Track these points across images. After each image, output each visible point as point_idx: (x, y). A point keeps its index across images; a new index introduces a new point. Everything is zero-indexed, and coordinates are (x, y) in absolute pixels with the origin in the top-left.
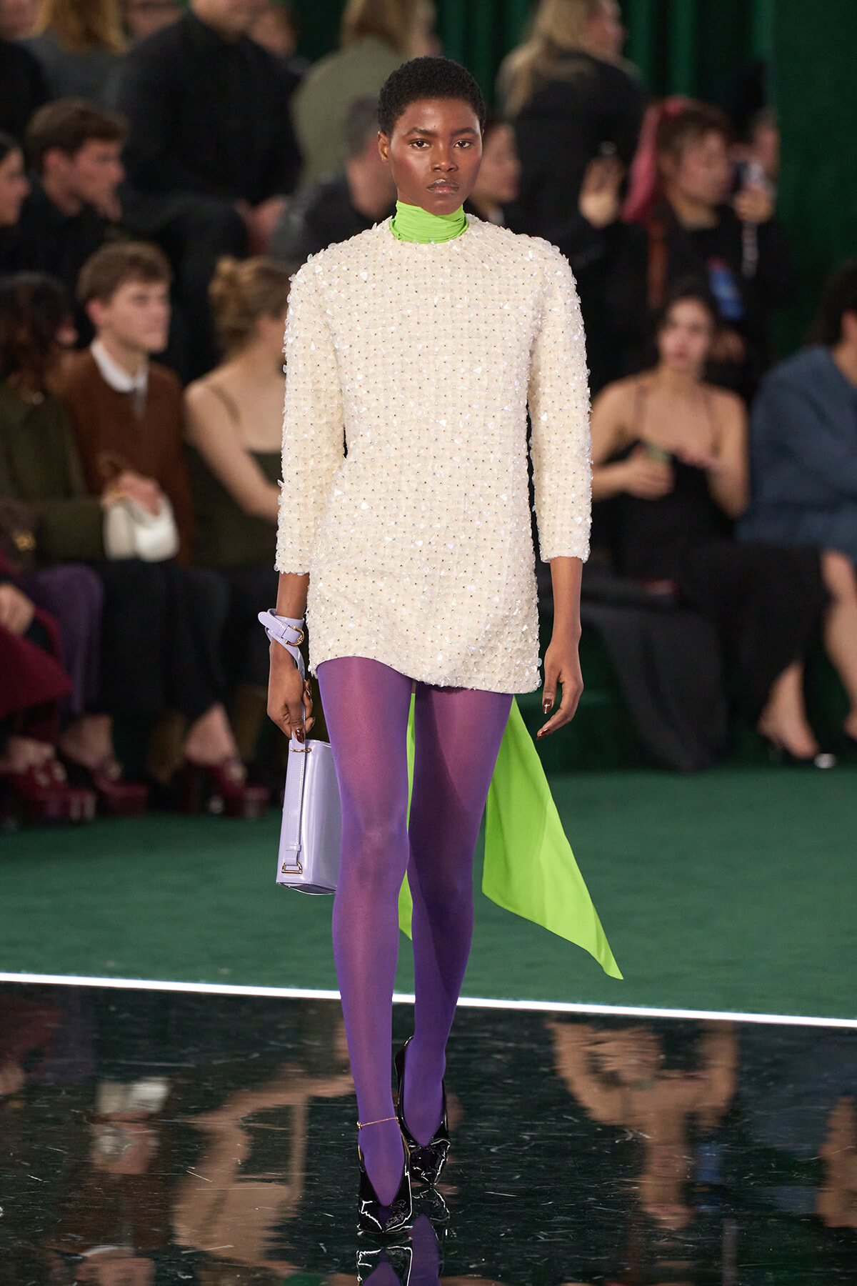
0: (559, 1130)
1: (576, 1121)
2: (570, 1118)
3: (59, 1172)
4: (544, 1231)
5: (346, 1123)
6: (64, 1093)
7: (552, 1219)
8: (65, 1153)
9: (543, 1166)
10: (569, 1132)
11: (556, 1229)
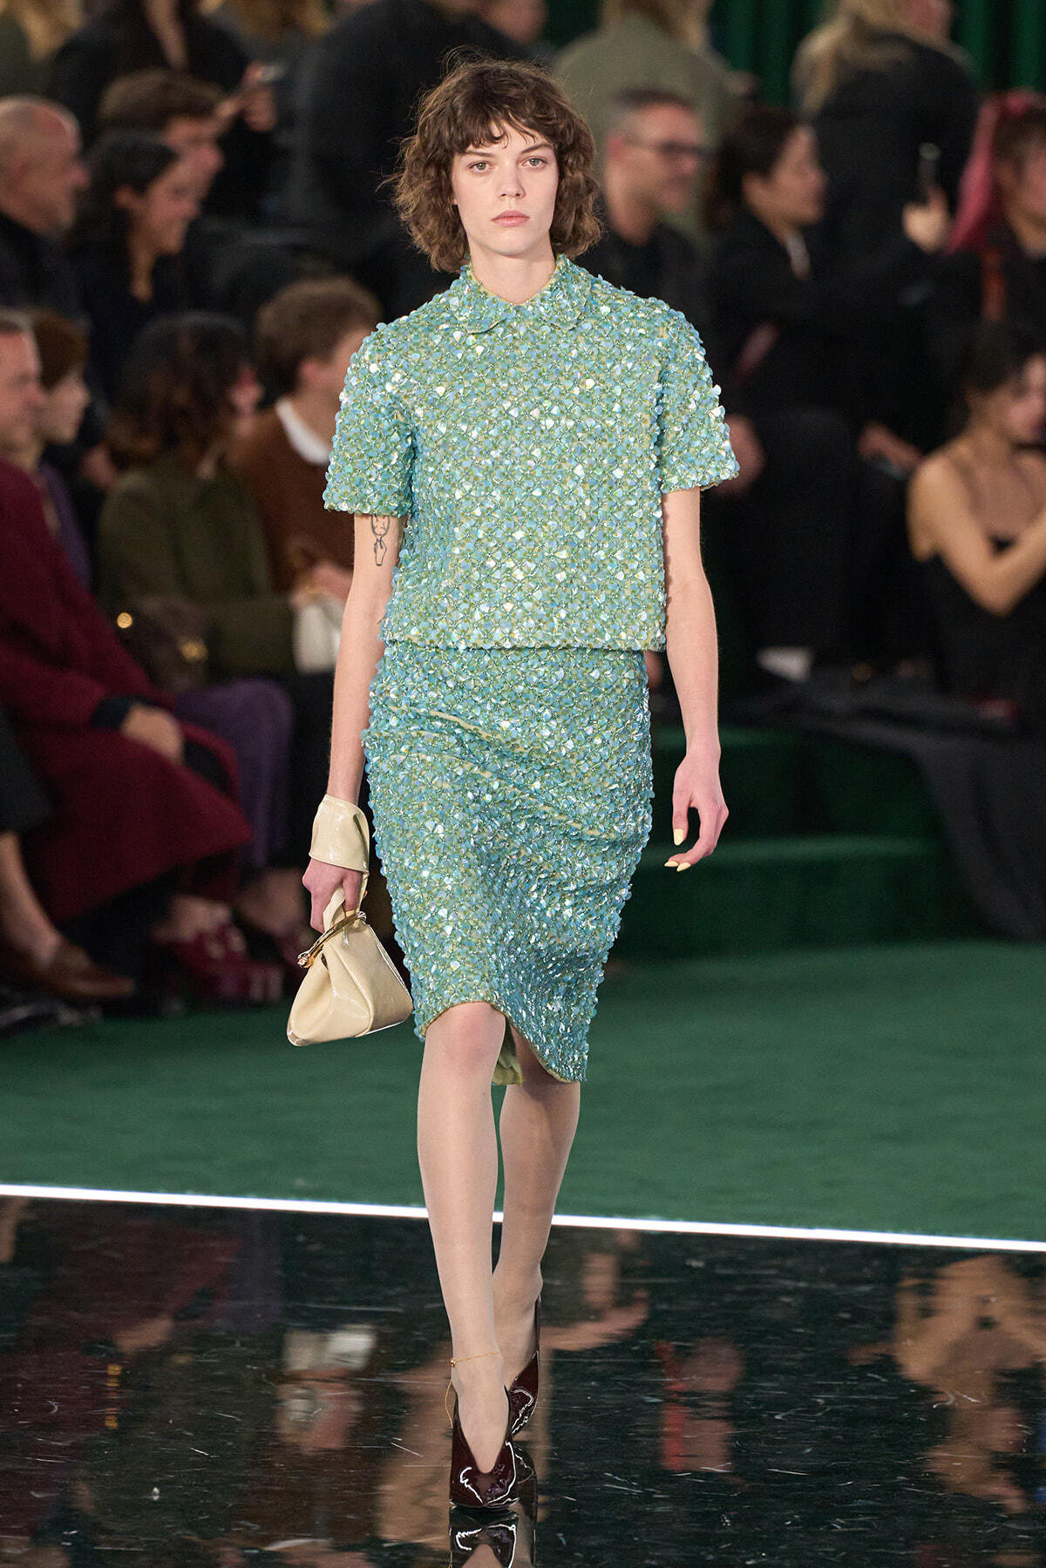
0: (861, 1392)
1: (884, 1380)
2: (876, 1376)
3: (230, 1444)
4: (841, 1518)
5: (593, 1383)
6: (238, 1345)
7: (852, 1503)
8: (239, 1420)
9: (840, 1437)
10: (875, 1394)
11: (857, 1515)
